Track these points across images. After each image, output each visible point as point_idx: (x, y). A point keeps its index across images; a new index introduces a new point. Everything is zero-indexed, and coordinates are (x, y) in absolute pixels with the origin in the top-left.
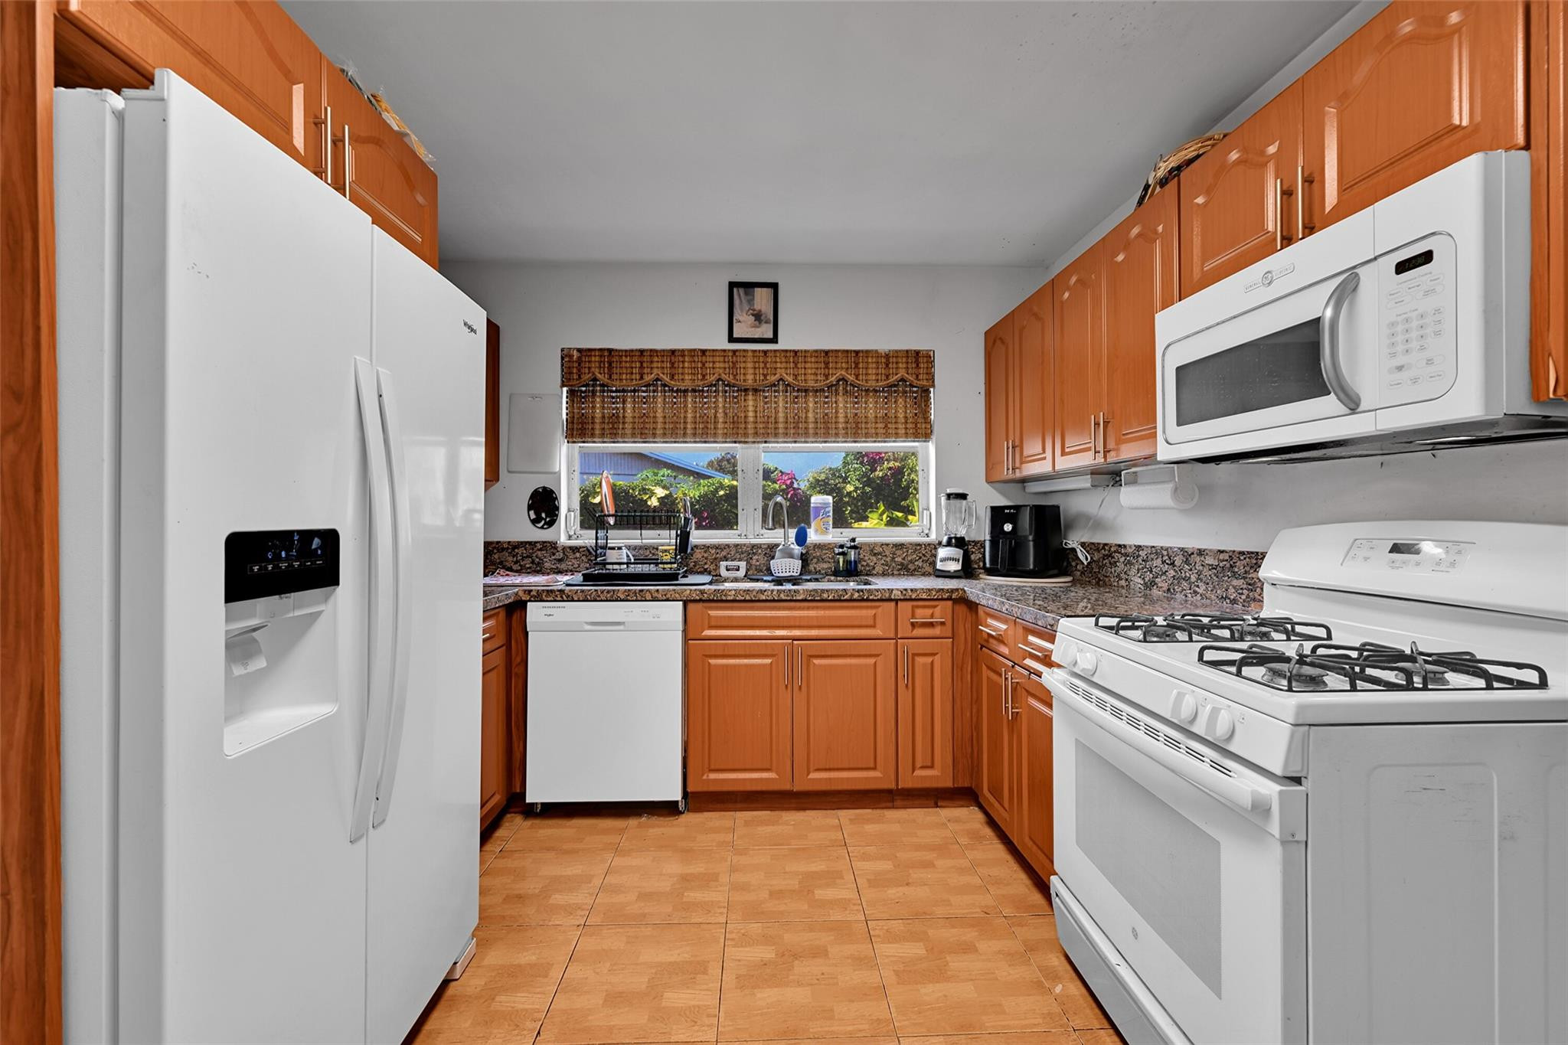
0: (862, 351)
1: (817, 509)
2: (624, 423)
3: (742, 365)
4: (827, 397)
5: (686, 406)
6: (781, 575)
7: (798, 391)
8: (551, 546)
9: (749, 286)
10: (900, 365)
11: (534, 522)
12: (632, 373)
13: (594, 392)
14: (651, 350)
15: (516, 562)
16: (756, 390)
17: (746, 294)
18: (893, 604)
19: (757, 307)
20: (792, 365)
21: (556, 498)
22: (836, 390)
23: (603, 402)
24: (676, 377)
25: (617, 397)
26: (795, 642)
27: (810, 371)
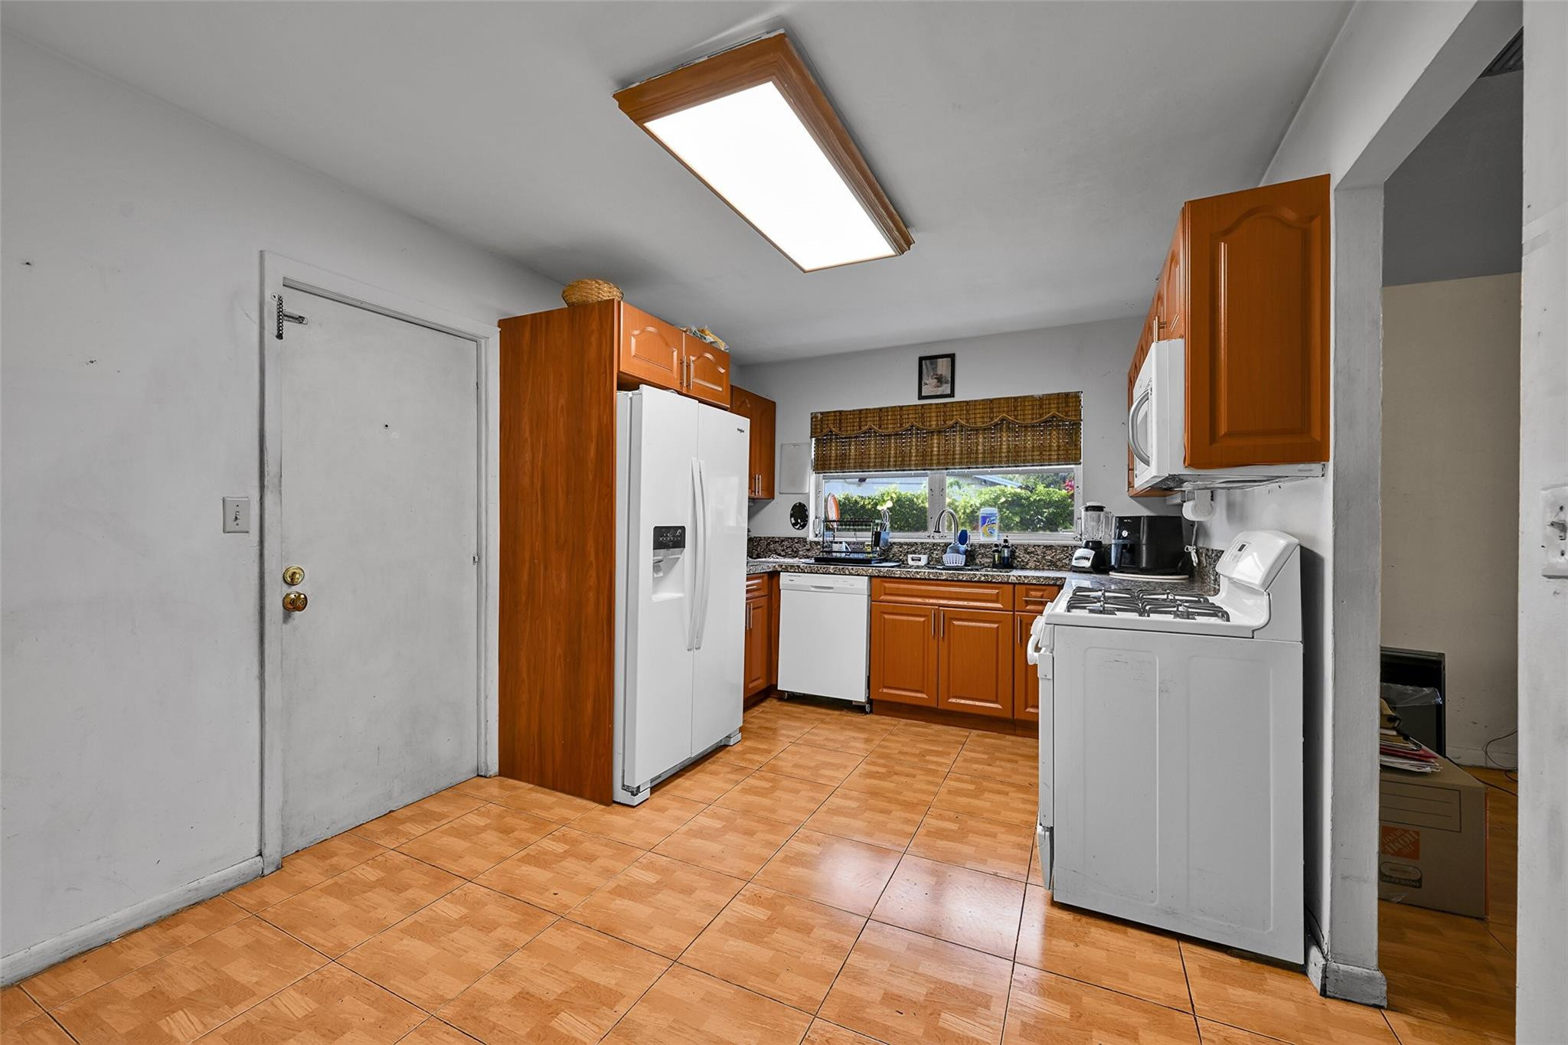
0: (1020, 397)
1: (984, 519)
2: (849, 459)
3: (928, 415)
4: (993, 434)
5: (890, 446)
6: (949, 565)
7: (971, 430)
8: (803, 541)
9: (933, 358)
10: (1052, 406)
11: (794, 525)
12: (854, 426)
13: (831, 439)
14: (866, 409)
15: (783, 551)
16: (939, 432)
17: (931, 364)
18: (1011, 586)
19: (939, 372)
20: (965, 412)
21: (807, 510)
22: (1001, 428)
23: (837, 446)
24: (882, 427)
25: (846, 442)
26: (941, 608)
27: (978, 415)
